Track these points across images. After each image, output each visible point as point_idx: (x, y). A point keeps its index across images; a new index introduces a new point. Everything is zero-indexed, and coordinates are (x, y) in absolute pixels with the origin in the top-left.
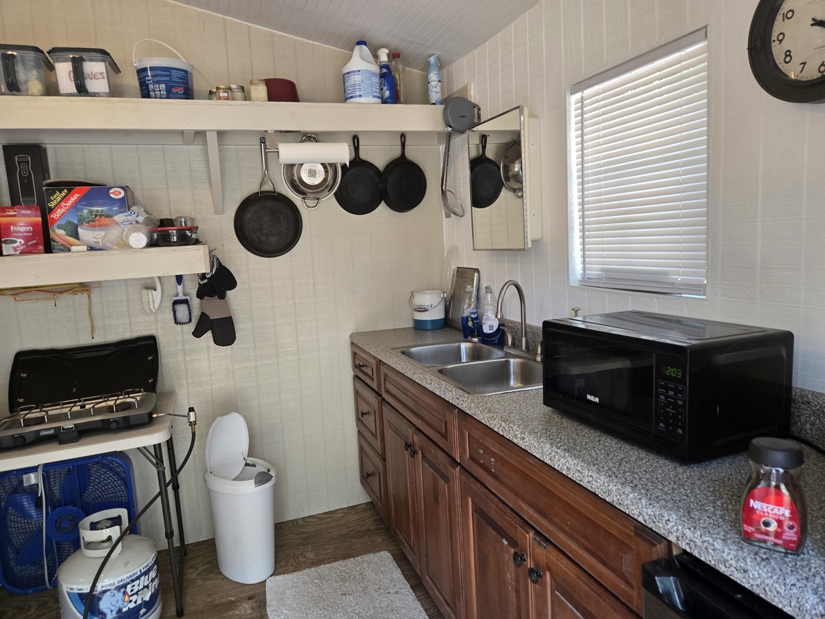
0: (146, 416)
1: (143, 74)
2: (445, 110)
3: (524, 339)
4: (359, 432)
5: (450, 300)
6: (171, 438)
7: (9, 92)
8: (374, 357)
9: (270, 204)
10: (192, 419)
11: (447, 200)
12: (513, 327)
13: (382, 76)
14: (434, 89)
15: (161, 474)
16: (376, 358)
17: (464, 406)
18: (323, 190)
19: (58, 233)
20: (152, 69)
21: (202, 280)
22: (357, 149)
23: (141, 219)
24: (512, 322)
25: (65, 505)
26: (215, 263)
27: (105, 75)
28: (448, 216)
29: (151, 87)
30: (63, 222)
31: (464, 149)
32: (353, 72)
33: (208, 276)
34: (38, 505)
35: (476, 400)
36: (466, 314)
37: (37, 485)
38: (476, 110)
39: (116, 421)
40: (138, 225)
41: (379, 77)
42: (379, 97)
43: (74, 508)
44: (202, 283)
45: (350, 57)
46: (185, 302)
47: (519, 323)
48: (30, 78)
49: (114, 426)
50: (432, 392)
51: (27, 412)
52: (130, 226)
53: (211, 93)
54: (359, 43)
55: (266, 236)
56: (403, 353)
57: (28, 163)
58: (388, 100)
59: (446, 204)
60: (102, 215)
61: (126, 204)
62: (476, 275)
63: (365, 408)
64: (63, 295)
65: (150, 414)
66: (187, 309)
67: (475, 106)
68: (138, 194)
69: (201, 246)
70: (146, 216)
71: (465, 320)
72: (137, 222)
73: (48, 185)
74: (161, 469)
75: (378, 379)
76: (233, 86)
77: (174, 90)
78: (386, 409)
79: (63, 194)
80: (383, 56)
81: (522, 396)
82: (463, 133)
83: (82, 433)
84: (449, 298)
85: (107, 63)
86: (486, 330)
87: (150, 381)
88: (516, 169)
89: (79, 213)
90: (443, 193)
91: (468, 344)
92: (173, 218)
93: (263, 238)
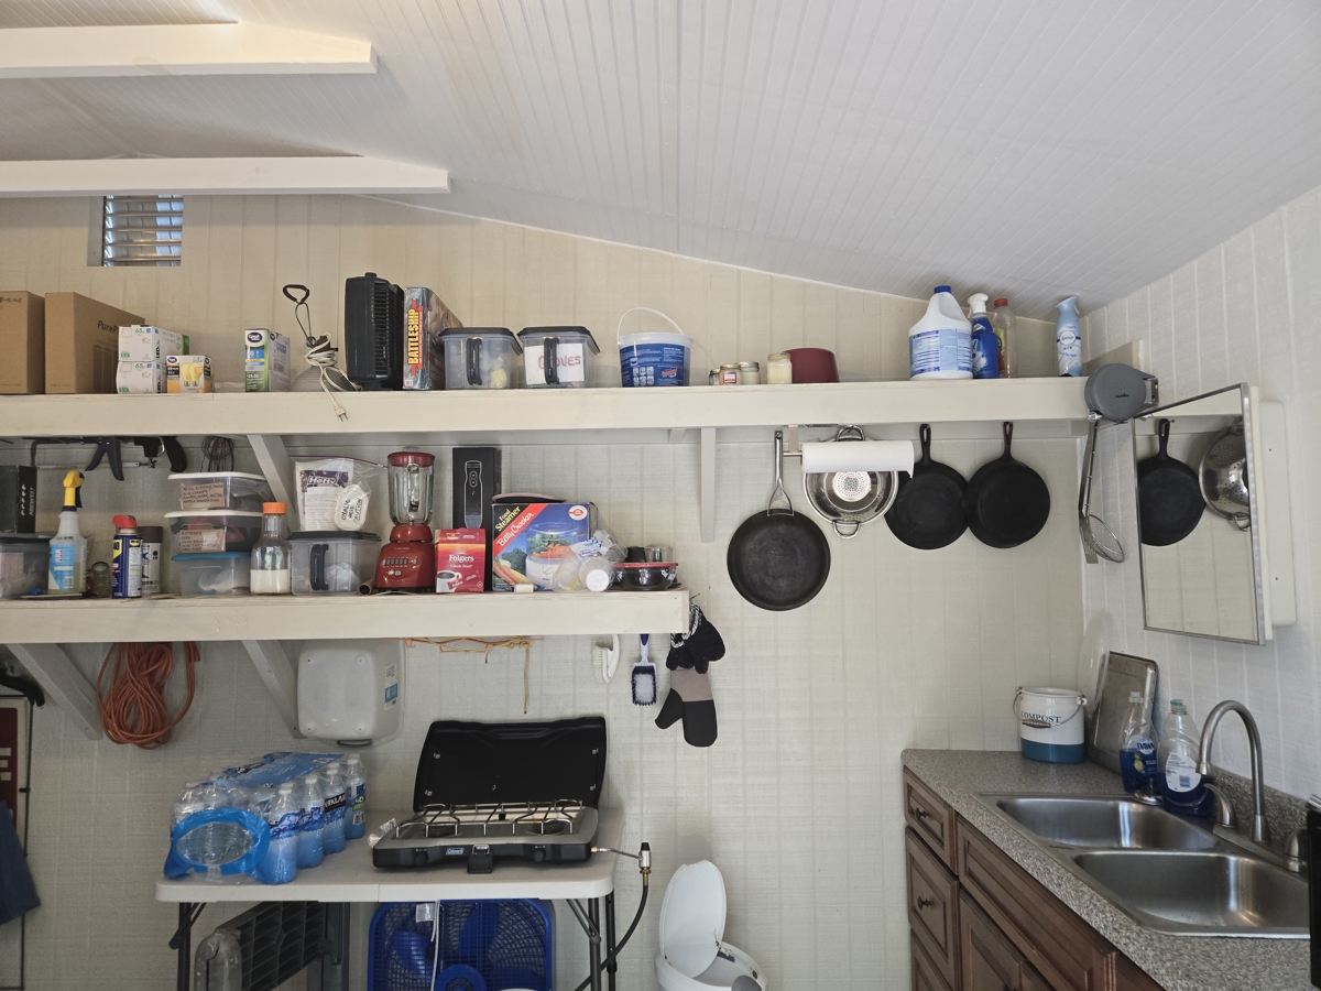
0: (583, 848)
1: (628, 355)
2: (1089, 384)
3: (1259, 819)
4: (913, 934)
5: (1095, 713)
6: (613, 893)
7: (469, 386)
8: (945, 803)
9: (782, 529)
10: (645, 864)
11: (1090, 532)
12: (1232, 787)
13: (975, 335)
14: (1068, 351)
15: (595, 947)
16: (950, 806)
17: (1131, 951)
18: (867, 510)
19: (502, 565)
20: (639, 347)
21: (676, 643)
22: (926, 445)
23: (604, 550)
24: (1231, 776)
25: (463, 962)
26: (697, 617)
27: (582, 360)
28: (1091, 560)
29: (636, 371)
30: (509, 550)
31: (1125, 447)
32: (928, 333)
33: (685, 638)
34: (429, 957)
35: (1157, 944)
36: (1129, 744)
37: (432, 923)
38: (1148, 384)
39: (542, 849)
40: (600, 558)
41: (969, 338)
42: (968, 369)
43: (473, 970)
44: (676, 646)
45: (922, 311)
46: (650, 671)
47: (1247, 781)
48: (495, 367)
49: (539, 856)
50: (1062, 903)
51: (437, 813)
52: (590, 559)
53: (712, 374)
54: (938, 290)
55: (773, 578)
56: (1002, 806)
57: (478, 470)
58: (984, 372)
59: (1087, 539)
60: (557, 542)
61: (587, 528)
62: (1150, 671)
63: (927, 895)
64: (497, 648)
65: (588, 846)
66: (651, 682)
67: (1146, 377)
68: (603, 512)
69: (680, 593)
70: (611, 545)
71: (1129, 757)
72: (599, 554)
73: (499, 501)
74: (595, 939)
75: (952, 845)
76: (744, 364)
77: (664, 374)
78: (965, 907)
79: (515, 513)
80: (979, 305)
81: (1260, 951)
82: (1122, 422)
83: (497, 861)
84: (1094, 707)
85: (586, 344)
86: (1174, 784)
87: (592, 788)
88: (1233, 479)
89: (530, 539)
90: (1083, 519)
91: (1134, 805)
92: (645, 546)
93: (768, 581)
